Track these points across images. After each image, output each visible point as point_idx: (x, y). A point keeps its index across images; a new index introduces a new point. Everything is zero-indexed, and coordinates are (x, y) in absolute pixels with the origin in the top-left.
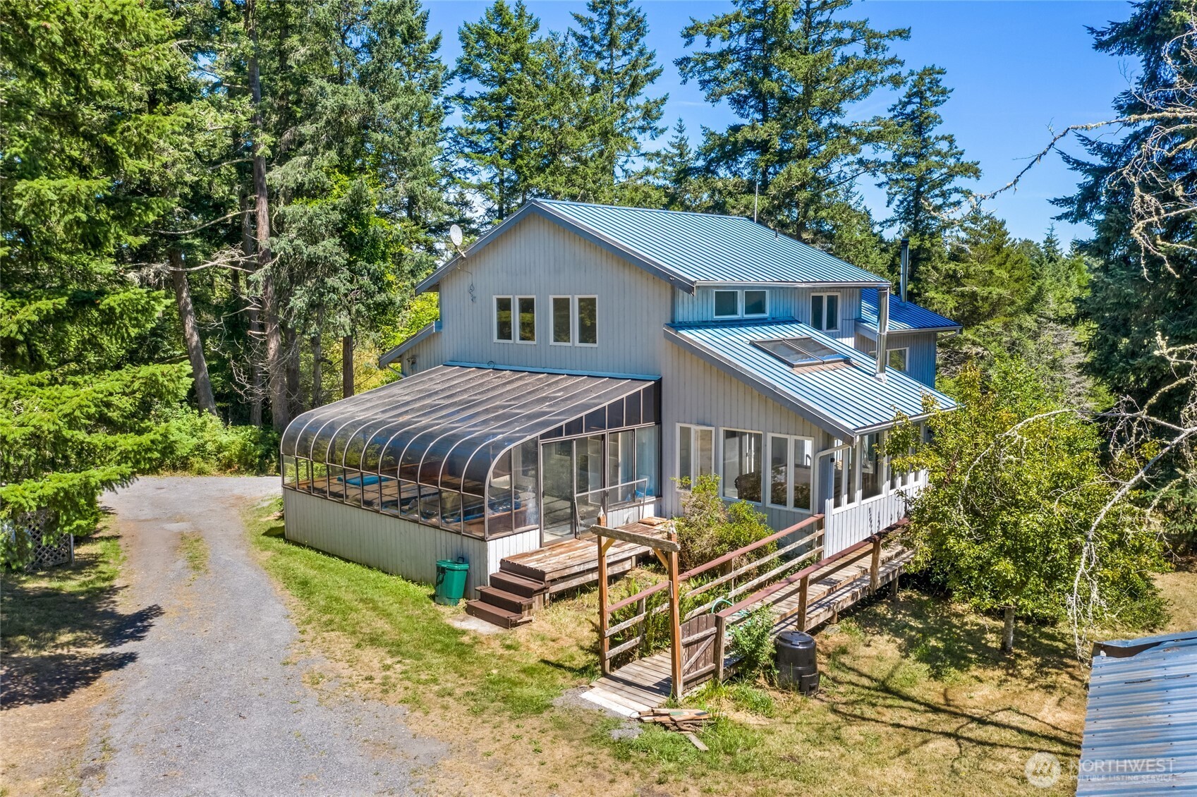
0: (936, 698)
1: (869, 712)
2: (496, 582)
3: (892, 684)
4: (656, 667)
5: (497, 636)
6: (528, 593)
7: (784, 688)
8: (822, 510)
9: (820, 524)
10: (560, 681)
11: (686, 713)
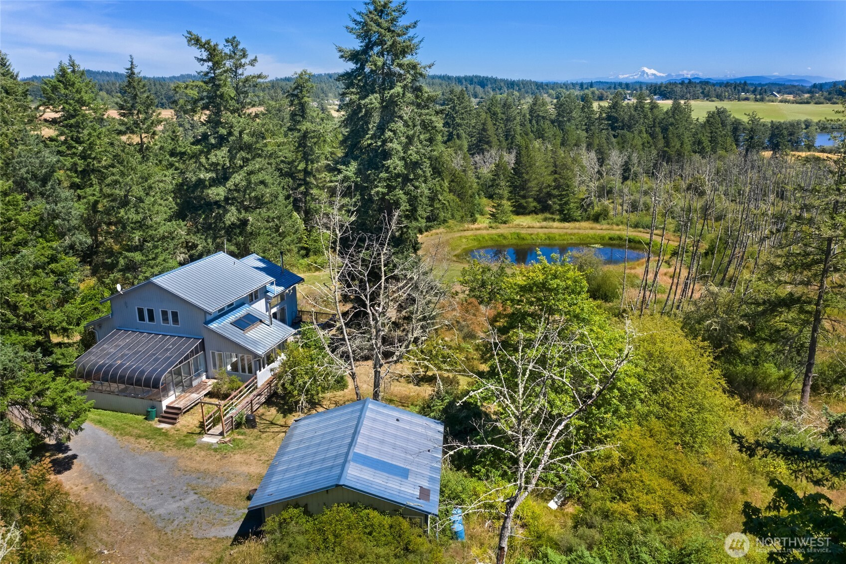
0: (283, 423)
1: (268, 430)
2: (165, 412)
3: (274, 422)
4: (218, 429)
5: (172, 428)
6: (177, 414)
7: (249, 428)
8: (256, 374)
9: (256, 378)
10: (195, 437)
11: (227, 439)
